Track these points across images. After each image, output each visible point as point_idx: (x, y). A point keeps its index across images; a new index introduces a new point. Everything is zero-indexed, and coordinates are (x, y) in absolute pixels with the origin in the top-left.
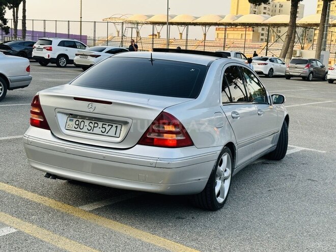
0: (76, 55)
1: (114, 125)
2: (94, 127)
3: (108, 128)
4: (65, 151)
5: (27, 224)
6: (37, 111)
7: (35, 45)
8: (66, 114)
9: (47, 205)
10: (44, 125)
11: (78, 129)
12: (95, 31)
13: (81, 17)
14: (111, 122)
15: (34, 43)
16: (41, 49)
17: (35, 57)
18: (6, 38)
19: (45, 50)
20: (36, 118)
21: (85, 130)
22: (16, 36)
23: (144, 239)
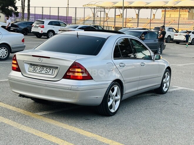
0: (59, 30)
1: (52, 69)
2: (42, 70)
3: (49, 71)
4: (28, 83)
5: (7, 119)
6: (15, 62)
7: (33, 24)
8: (29, 64)
9: (19, 112)
10: (18, 70)
11: (34, 71)
12: (76, 14)
13: (68, 4)
14: (50, 67)
15: (33, 23)
16: (37, 27)
17: (33, 32)
18: (17, 19)
19: (39, 28)
20: (15, 66)
21: (38, 72)
22: (23, 18)
23: (64, 127)
